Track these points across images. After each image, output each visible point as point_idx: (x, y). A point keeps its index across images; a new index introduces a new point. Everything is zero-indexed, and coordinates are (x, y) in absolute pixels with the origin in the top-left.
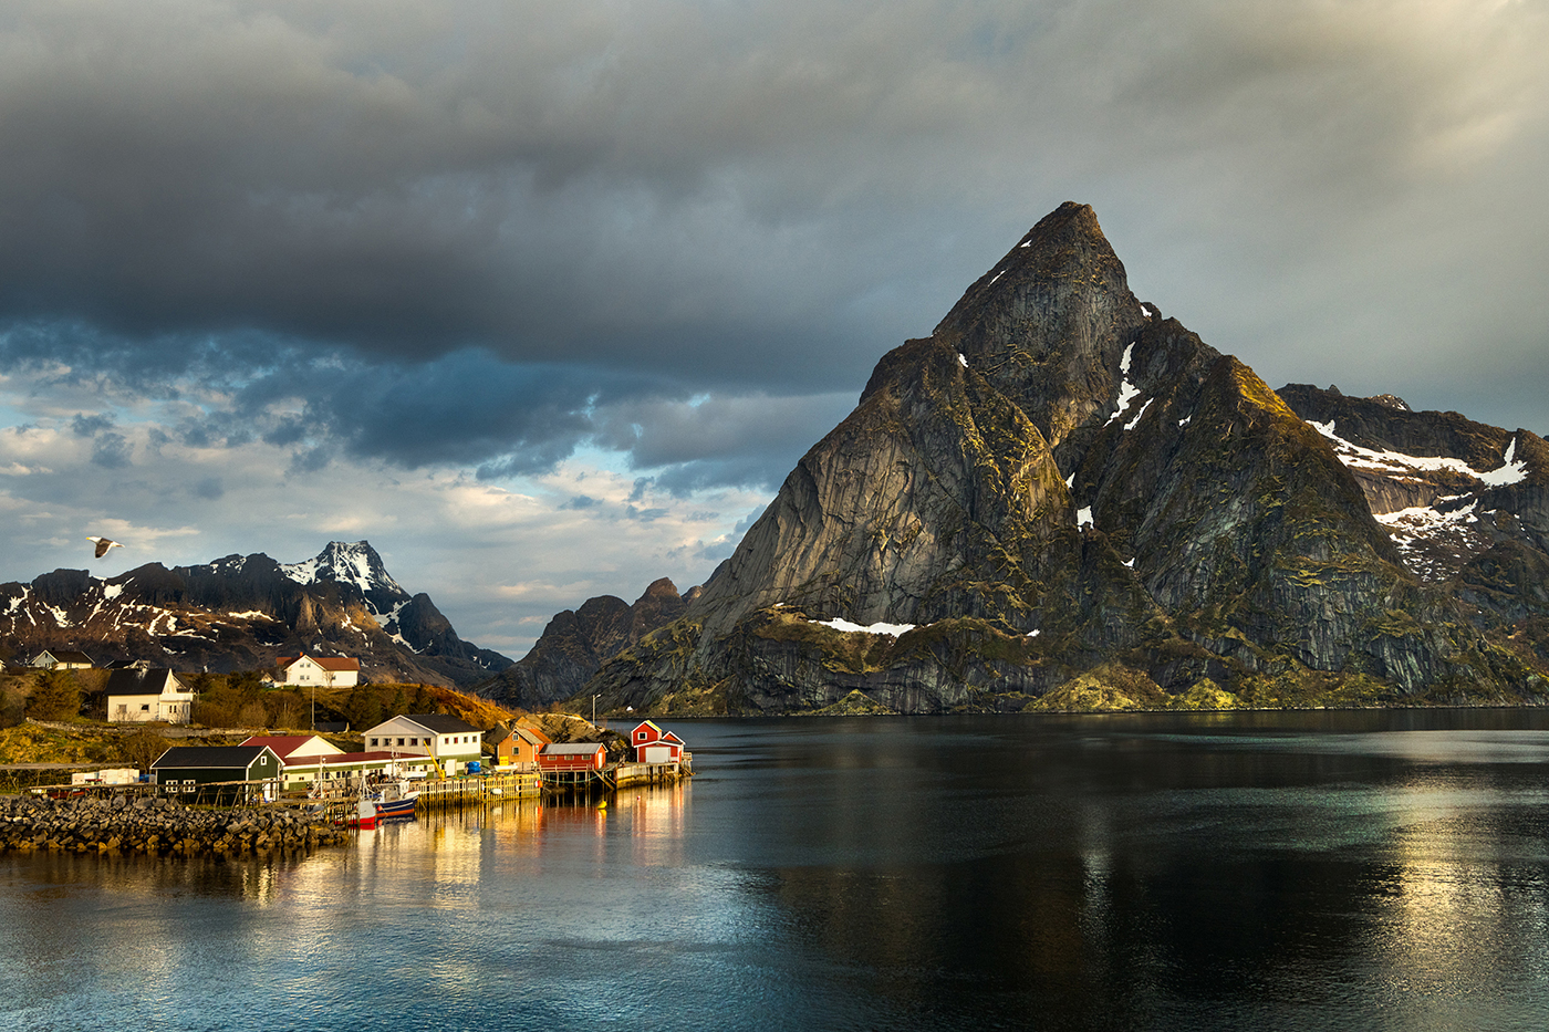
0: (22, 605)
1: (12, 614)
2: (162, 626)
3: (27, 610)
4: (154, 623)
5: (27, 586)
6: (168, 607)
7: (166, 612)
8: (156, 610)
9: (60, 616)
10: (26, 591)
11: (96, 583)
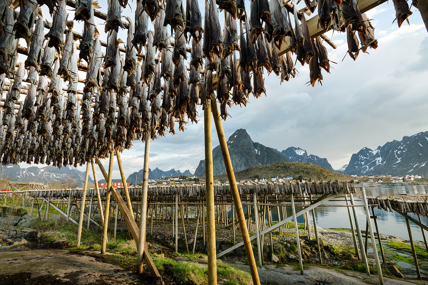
0: (26, 172)
1: (24, 174)
2: (53, 176)
3: (27, 173)
4: (51, 175)
5: (26, 169)
6: (53, 173)
7: (53, 174)
8: (51, 173)
9: (33, 174)
10: (26, 170)
11: (39, 169)
